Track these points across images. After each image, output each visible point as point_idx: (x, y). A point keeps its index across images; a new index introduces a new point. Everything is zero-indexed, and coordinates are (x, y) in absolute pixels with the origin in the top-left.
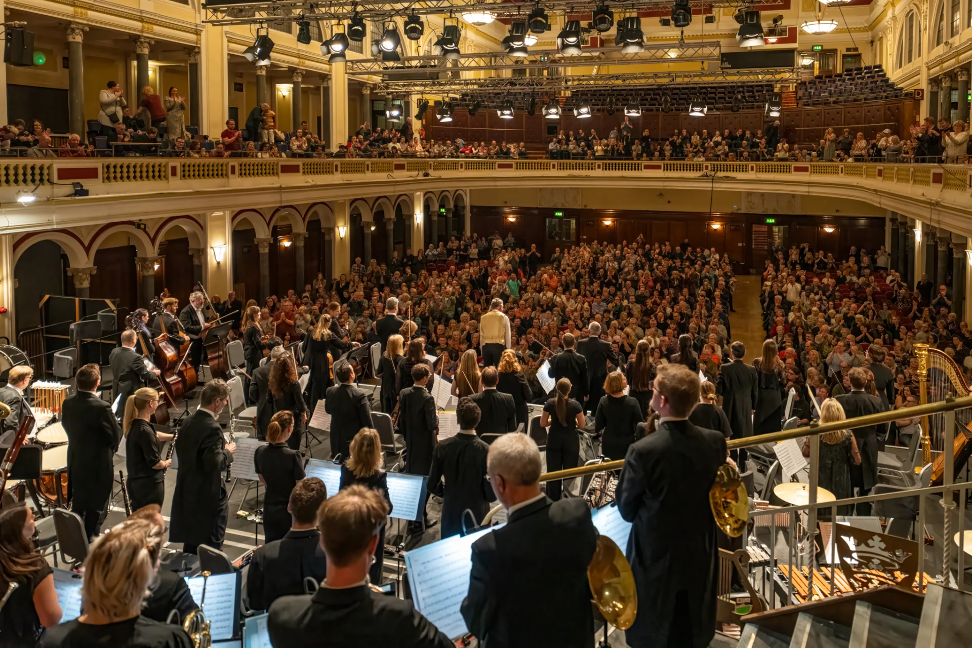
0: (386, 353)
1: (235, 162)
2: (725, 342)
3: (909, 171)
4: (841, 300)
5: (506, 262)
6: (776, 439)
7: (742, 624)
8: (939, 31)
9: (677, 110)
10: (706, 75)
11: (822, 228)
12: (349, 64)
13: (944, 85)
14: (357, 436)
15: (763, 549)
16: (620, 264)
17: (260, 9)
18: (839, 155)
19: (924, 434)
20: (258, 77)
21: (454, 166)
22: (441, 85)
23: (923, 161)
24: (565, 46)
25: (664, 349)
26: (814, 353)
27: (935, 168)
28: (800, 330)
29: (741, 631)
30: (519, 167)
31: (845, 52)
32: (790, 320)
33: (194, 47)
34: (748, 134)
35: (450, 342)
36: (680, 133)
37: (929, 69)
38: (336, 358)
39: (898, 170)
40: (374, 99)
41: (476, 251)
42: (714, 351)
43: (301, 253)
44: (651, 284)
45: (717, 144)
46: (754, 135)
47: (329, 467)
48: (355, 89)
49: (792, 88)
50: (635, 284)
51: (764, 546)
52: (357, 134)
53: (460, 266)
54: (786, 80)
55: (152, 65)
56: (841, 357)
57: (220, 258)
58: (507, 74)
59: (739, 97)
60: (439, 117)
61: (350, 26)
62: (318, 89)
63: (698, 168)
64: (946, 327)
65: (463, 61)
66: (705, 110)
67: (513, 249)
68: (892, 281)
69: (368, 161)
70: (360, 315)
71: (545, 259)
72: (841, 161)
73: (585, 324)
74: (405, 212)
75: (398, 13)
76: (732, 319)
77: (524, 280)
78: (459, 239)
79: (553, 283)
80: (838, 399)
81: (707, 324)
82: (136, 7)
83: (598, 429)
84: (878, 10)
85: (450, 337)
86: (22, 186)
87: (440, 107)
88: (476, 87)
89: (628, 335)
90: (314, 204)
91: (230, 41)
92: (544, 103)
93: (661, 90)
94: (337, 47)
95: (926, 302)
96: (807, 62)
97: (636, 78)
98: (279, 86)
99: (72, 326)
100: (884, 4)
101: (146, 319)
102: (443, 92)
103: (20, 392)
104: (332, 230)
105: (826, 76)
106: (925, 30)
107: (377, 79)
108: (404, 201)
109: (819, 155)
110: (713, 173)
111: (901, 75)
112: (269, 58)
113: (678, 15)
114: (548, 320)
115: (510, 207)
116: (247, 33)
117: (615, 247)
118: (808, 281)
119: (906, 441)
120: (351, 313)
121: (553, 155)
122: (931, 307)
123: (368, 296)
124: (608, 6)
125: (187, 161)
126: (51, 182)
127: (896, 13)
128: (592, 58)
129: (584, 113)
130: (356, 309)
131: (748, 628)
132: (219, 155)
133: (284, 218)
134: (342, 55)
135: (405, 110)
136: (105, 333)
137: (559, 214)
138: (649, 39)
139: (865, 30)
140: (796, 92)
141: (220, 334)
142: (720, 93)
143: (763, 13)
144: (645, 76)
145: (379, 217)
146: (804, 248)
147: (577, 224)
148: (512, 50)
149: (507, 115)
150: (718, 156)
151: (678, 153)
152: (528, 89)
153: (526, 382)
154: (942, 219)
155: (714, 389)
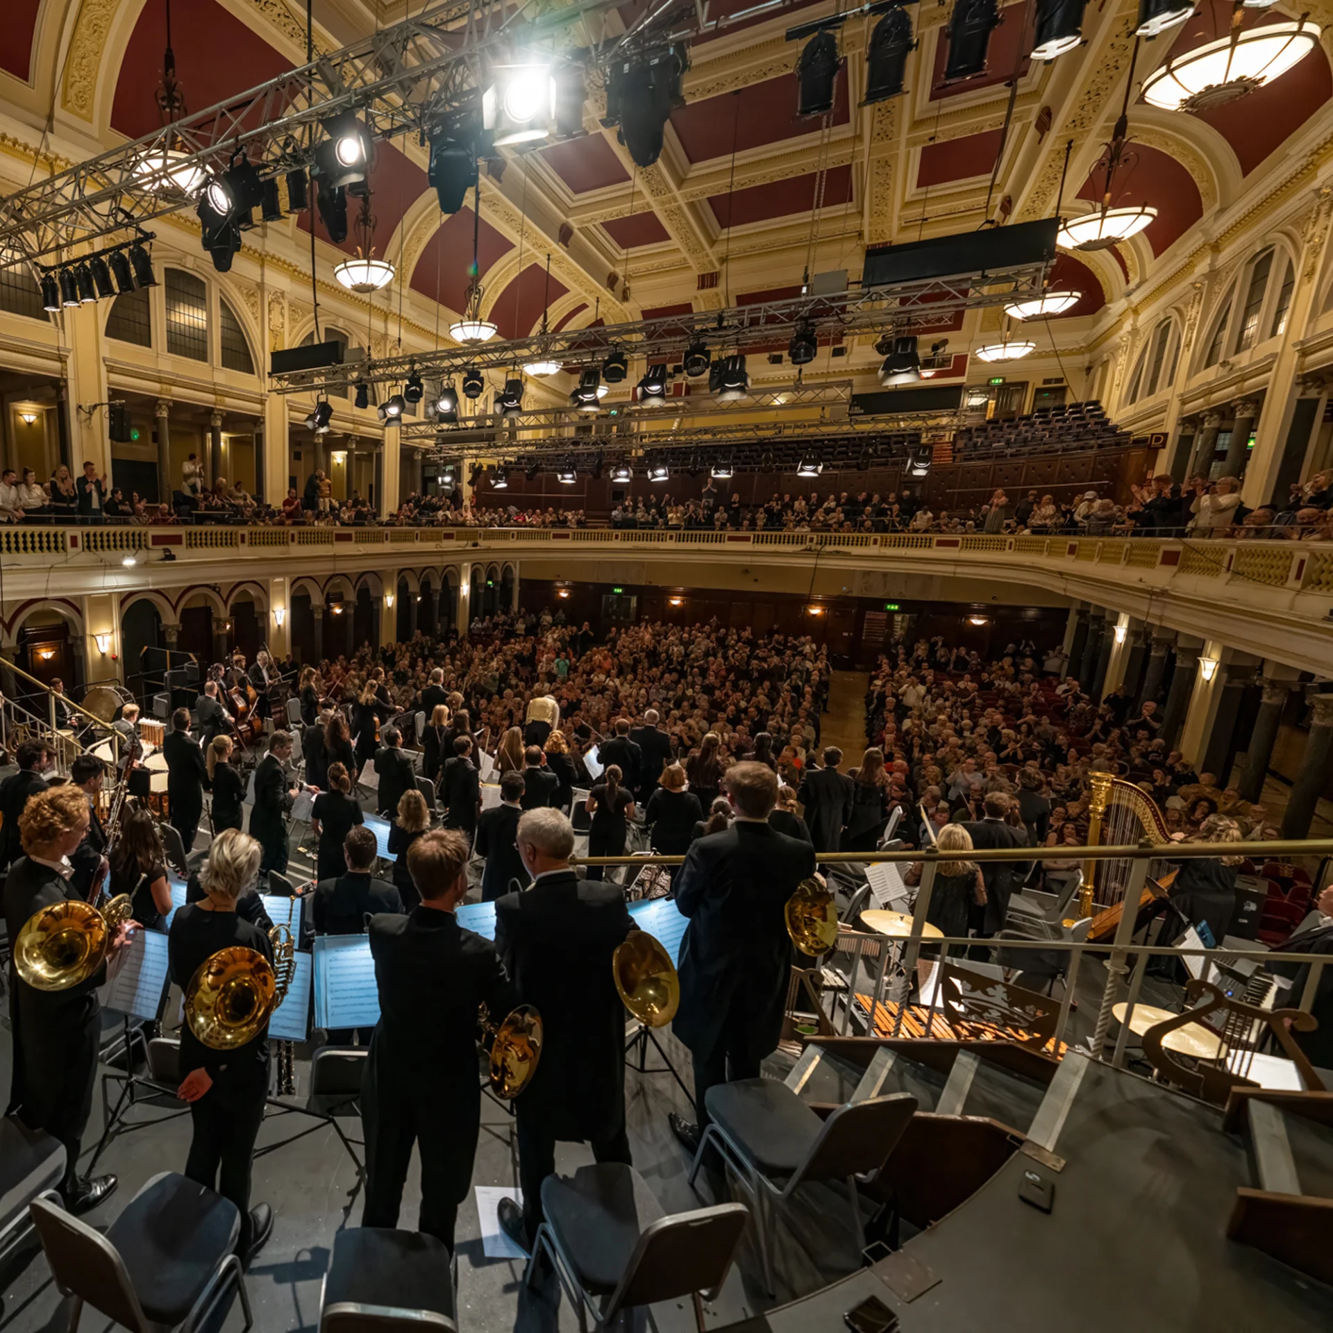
0: (431, 722)
1: (293, 530)
2: (812, 745)
3: (1122, 547)
4: (984, 708)
5: (555, 640)
6: (869, 861)
7: (805, 1045)
8: (1213, 347)
9: (779, 469)
10: (826, 424)
11: (968, 618)
12: (404, 428)
13: (1206, 425)
14: (403, 798)
15: (837, 974)
16: (686, 649)
17: (319, 374)
18: (1008, 526)
19: (1086, 882)
20: (315, 445)
21: (504, 536)
22: (496, 447)
23: (1150, 534)
24: (646, 396)
25: (733, 747)
26: (934, 769)
27: (1170, 544)
28: (917, 741)
29: (802, 1052)
30: (577, 537)
31: (1041, 386)
32: (904, 728)
33: (259, 418)
34: (876, 498)
35: (492, 718)
36: (781, 498)
37: (1184, 403)
38: (383, 722)
39: (1104, 546)
40: (426, 464)
41: (523, 626)
42: (796, 753)
43: (351, 621)
44: (723, 673)
45: (828, 511)
46: (884, 499)
47: (377, 821)
48: (407, 454)
49: (948, 437)
50: (704, 672)
51: (839, 971)
52: (408, 502)
53: (505, 641)
54: (943, 428)
55: (224, 436)
56: (969, 777)
57: (280, 622)
58: (569, 432)
59: (871, 451)
60: (493, 482)
61: (407, 387)
62: (370, 455)
63: (801, 540)
64: (1144, 755)
65: (523, 419)
66: (820, 468)
67: (564, 626)
68: (1065, 691)
69: (417, 530)
70: (404, 683)
71: (598, 638)
72: (1012, 532)
73: (640, 711)
74: (451, 584)
75: (457, 369)
76: (825, 721)
77: (574, 660)
78: (506, 613)
79: (607, 664)
80: (965, 826)
81: (791, 724)
82: (209, 379)
83: (648, 821)
84: (1107, 322)
85: (491, 713)
86: (126, 551)
87: (493, 472)
88: (533, 448)
89: (690, 728)
90: (364, 573)
91: (291, 409)
92: (611, 464)
93: (763, 445)
94: (393, 411)
95: (1118, 722)
96: (976, 401)
97: (731, 431)
98: (334, 453)
99: (166, 674)
100: (1120, 311)
101: (222, 672)
102: (498, 454)
103: (132, 725)
104: (380, 599)
105: (1006, 419)
106: (1188, 345)
107: (430, 443)
108: (450, 572)
109: (977, 526)
110: (819, 547)
111: (1131, 413)
112: (328, 424)
113: (799, 349)
114: (597, 704)
115: (563, 582)
116: (308, 400)
117: (683, 630)
118: (937, 682)
119: (1055, 886)
120: (396, 682)
121: (617, 525)
122: (1125, 728)
123: (413, 665)
124: (705, 344)
125: (254, 529)
126: (147, 548)
127: (1139, 324)
128: (676, 409)
129: (661, 475)
130: (401, 679)
131: (811, 1049)
132: (281, 523)
133: (338, 585)
134: (398, 418)
135: (457, 475)
136: (191, 682)
137: (619, 591)
138: (755, 382)
139: (1080, 351)
140: (954, 443)
141: (281, 691)
142: (841, 446)
143: (922, 338)
144: (742, 428)
145: (425, 588)
146: (936, 643)
147: (638, 601)
148: (582, 404)
149: (568, 479)
150: (830, 525)
151: (775, 521)
152: (593, 449)
153: (573, 765)
154: (1167, 613)
155: (795, 795)
